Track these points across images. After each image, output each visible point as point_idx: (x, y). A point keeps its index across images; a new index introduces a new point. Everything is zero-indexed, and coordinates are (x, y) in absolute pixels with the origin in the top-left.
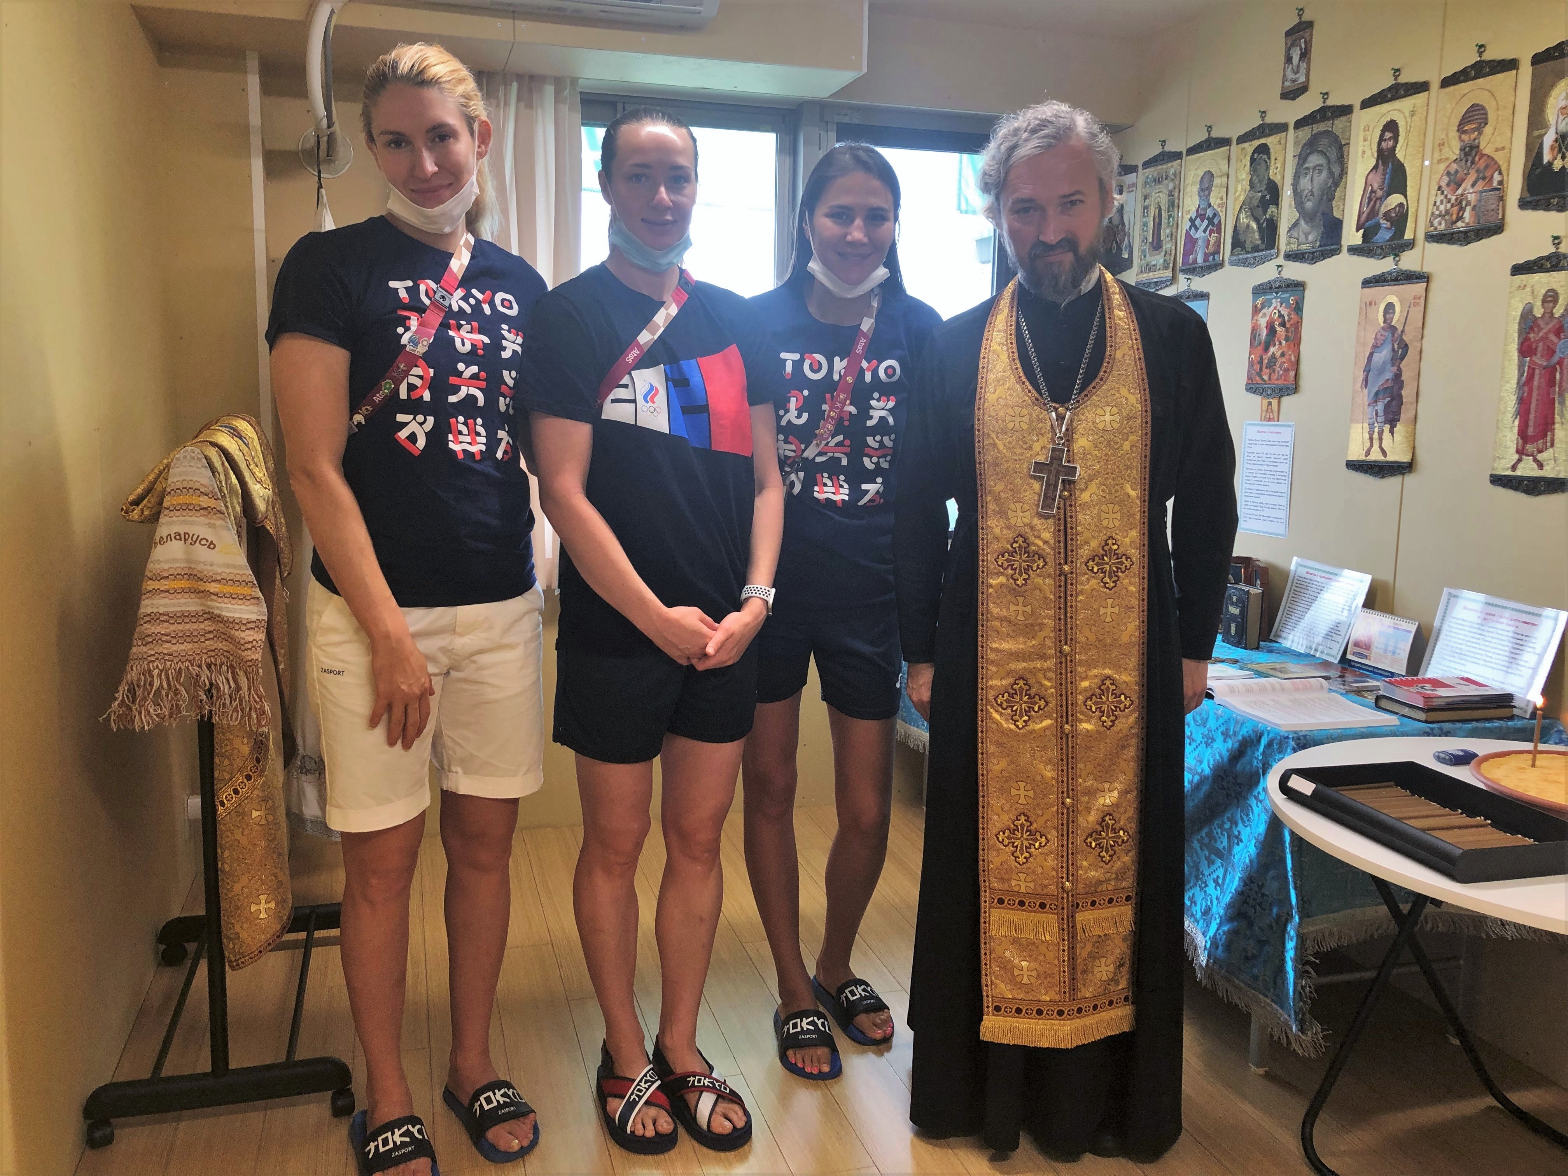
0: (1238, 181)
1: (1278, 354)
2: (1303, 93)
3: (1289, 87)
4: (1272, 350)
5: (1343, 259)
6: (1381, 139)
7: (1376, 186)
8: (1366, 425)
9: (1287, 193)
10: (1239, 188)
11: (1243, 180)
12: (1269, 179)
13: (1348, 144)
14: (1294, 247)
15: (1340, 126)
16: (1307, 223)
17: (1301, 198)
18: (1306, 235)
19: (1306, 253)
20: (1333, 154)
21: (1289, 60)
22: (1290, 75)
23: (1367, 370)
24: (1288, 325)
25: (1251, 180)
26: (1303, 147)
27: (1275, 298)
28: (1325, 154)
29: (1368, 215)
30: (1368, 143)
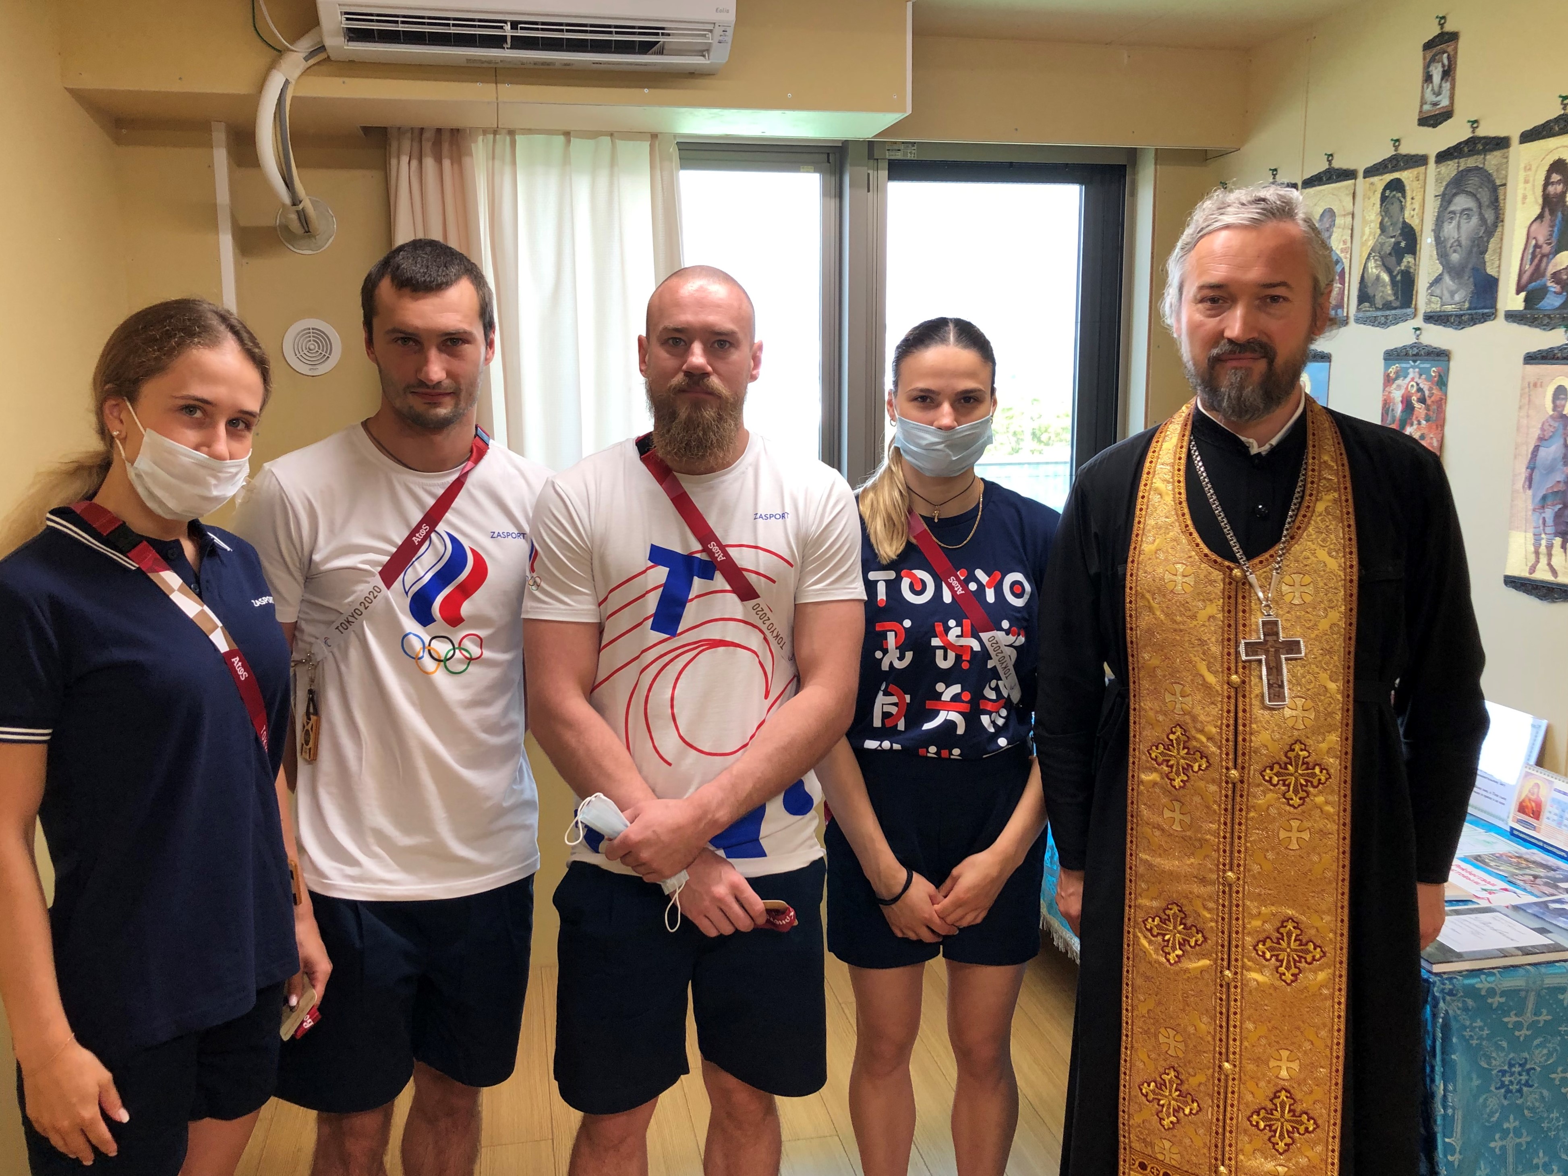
0: (1365, 222)
2: (1446, 120)
3: (1430, 111)
5: (1498, 327)
6: (1547, 183)
7: (1541, 240)
8: (1530, 536)
9: (1427, 242)
10: (1367, 230)
11: (1371, 221)
12: (1404, 222)
13: (1505, 185)
14: (1436, 307)
15: (1494, 162)
16: (1452, 279)
17: (1445, 247)
18: (1452, 294)
19: (1451, 315)
20: (1485, 196)
21: (1428, 78)
22: (1430, 97)
23: (1532, 467)
24: (1429, 402)
25: (1381, 223)
26: (1447, 185)
27: (1412, 367)
28: (1475, 196)
29: (1532, 274)
30: (1529, 186)
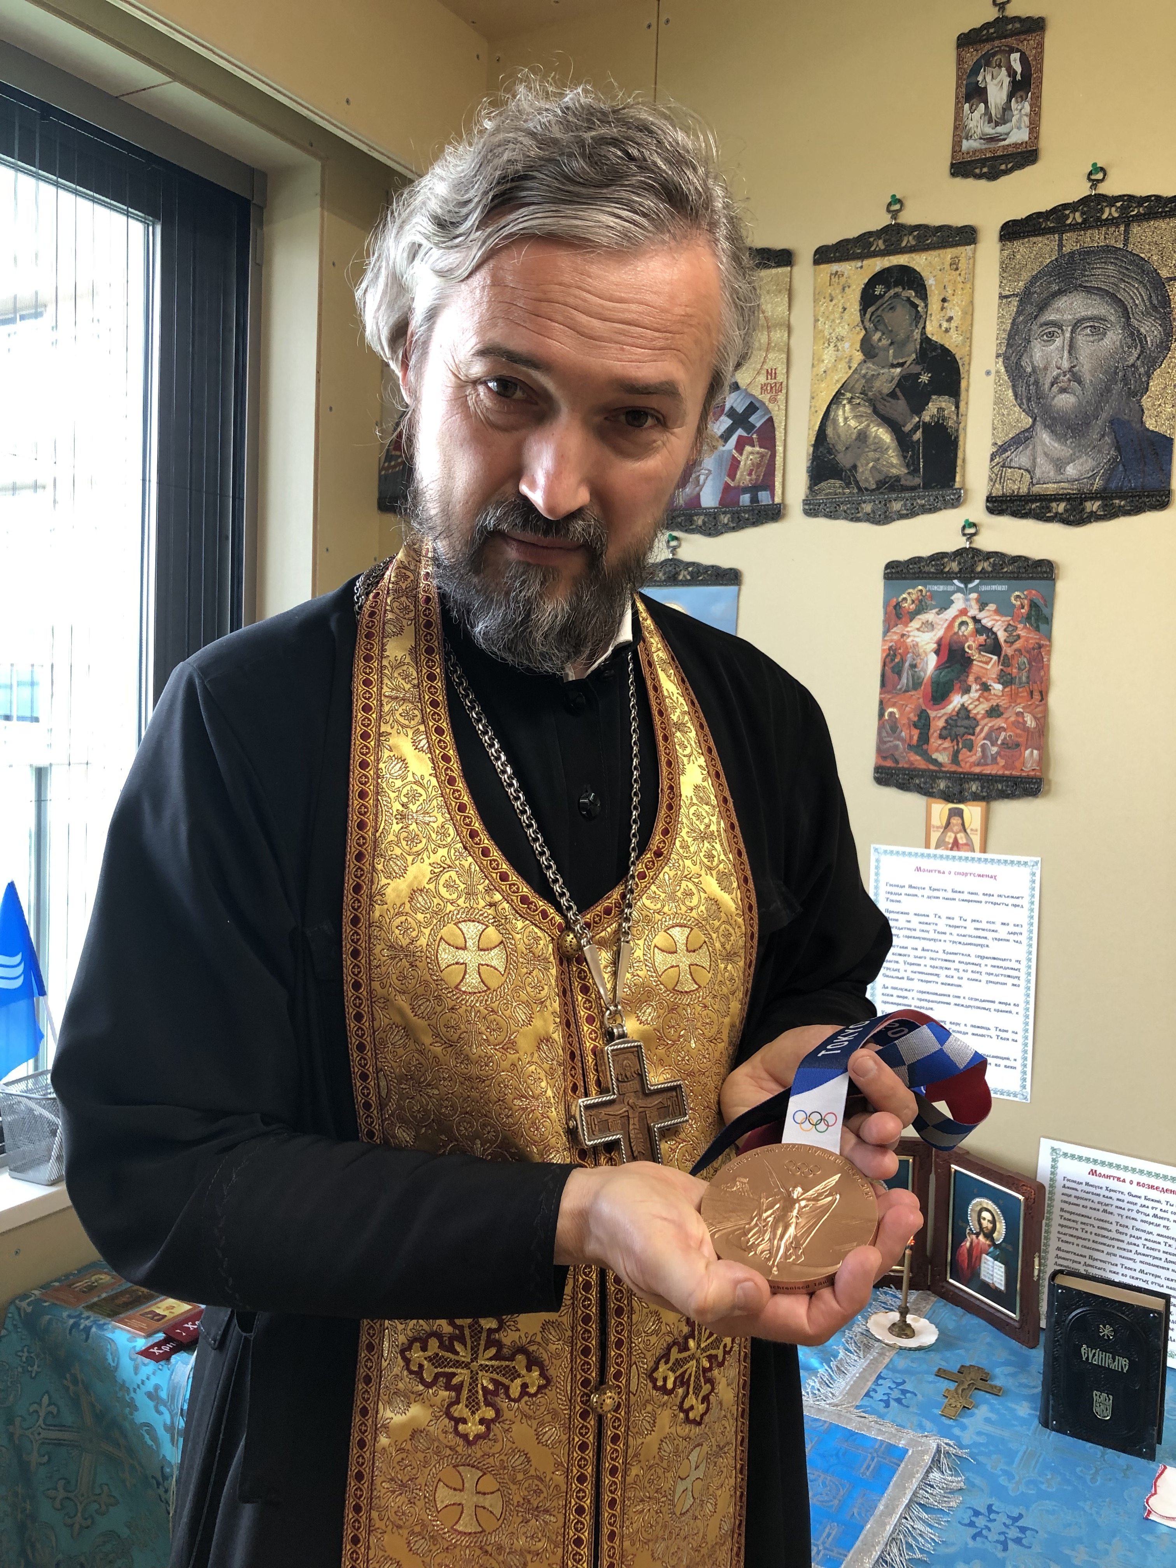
0: (822, 338)
1: (980, 710)
2: (1020, 167)
3: (976, 152)
4: (957, 701)
9: (985, 372)
10: (828, 354)
11: (837, 340)
12: (925, 341)
14: (1018, 485)
15: (1151, 239)
16: (1060, 437)
17: (1035, 383)
18: (1059, 465)
20: (1134, 296)
21: (974, 93)
22: (978, 128)
24: (1007, 650)
25: (865, 343)
26: (1034, 279)
27: (959, 590)
28: (1113, 297)
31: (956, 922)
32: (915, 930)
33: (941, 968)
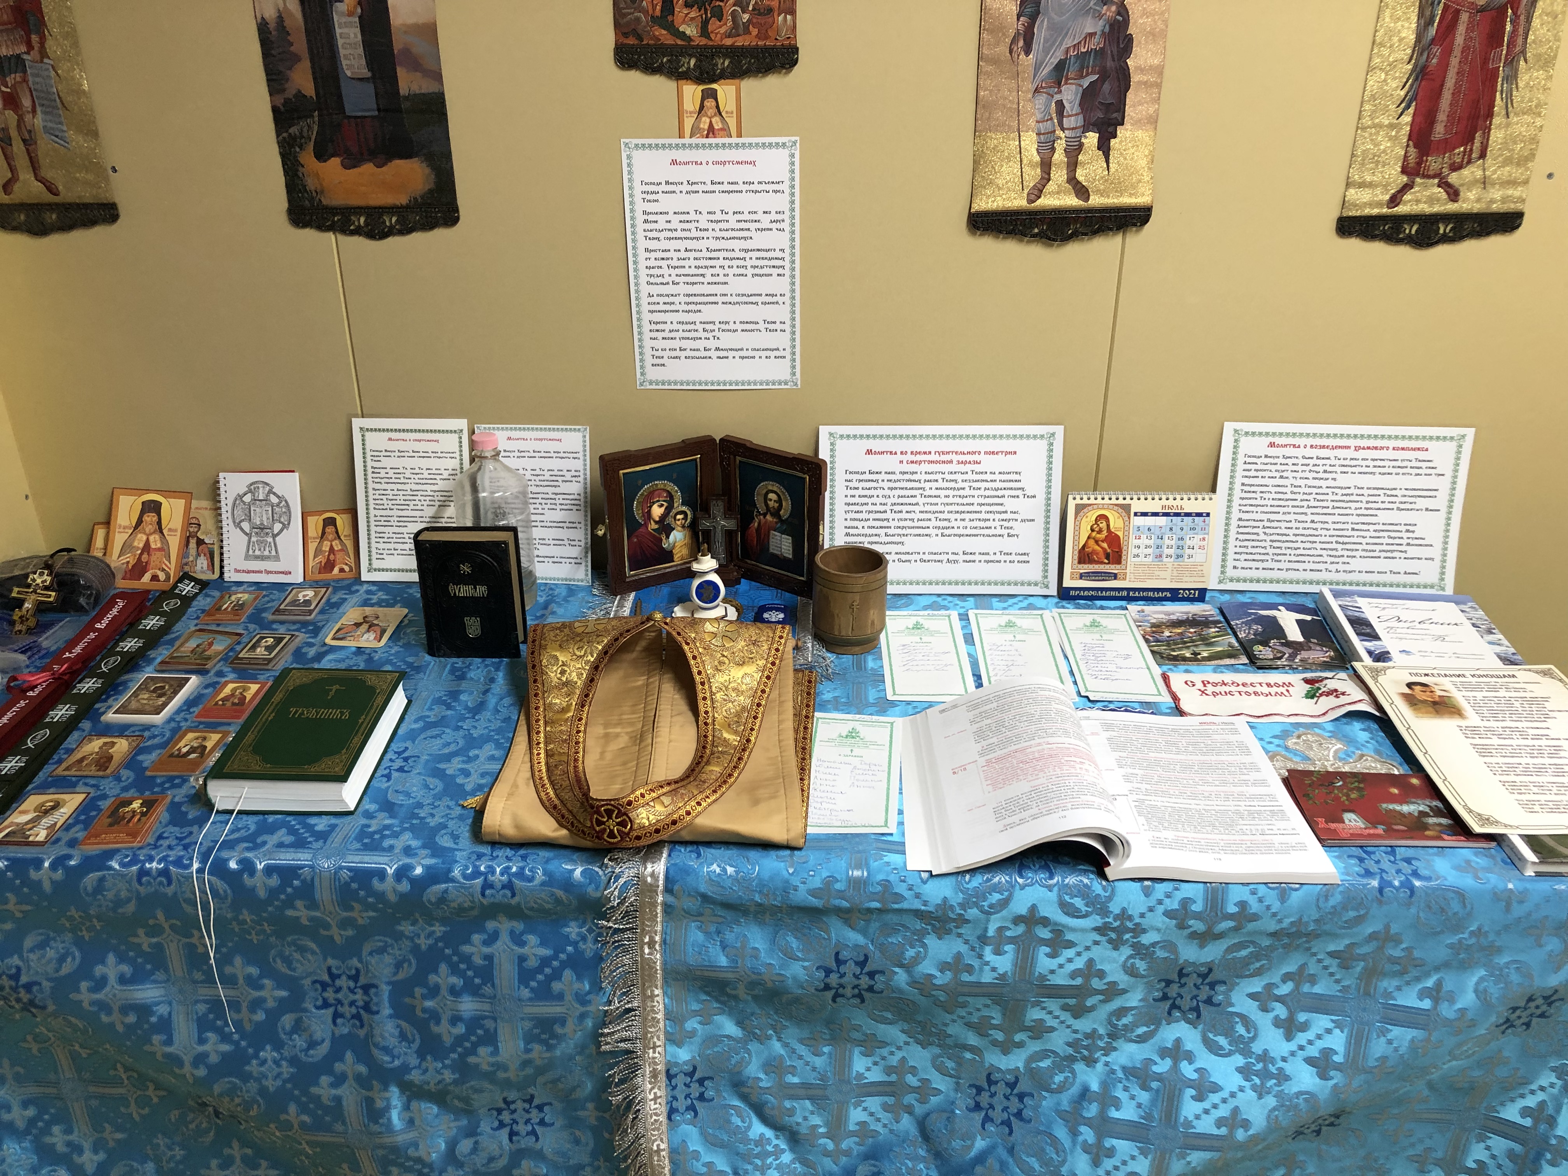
8: (1031, 136)
31: (718, 216)
32: (676, 230)
33: (706, 267)
